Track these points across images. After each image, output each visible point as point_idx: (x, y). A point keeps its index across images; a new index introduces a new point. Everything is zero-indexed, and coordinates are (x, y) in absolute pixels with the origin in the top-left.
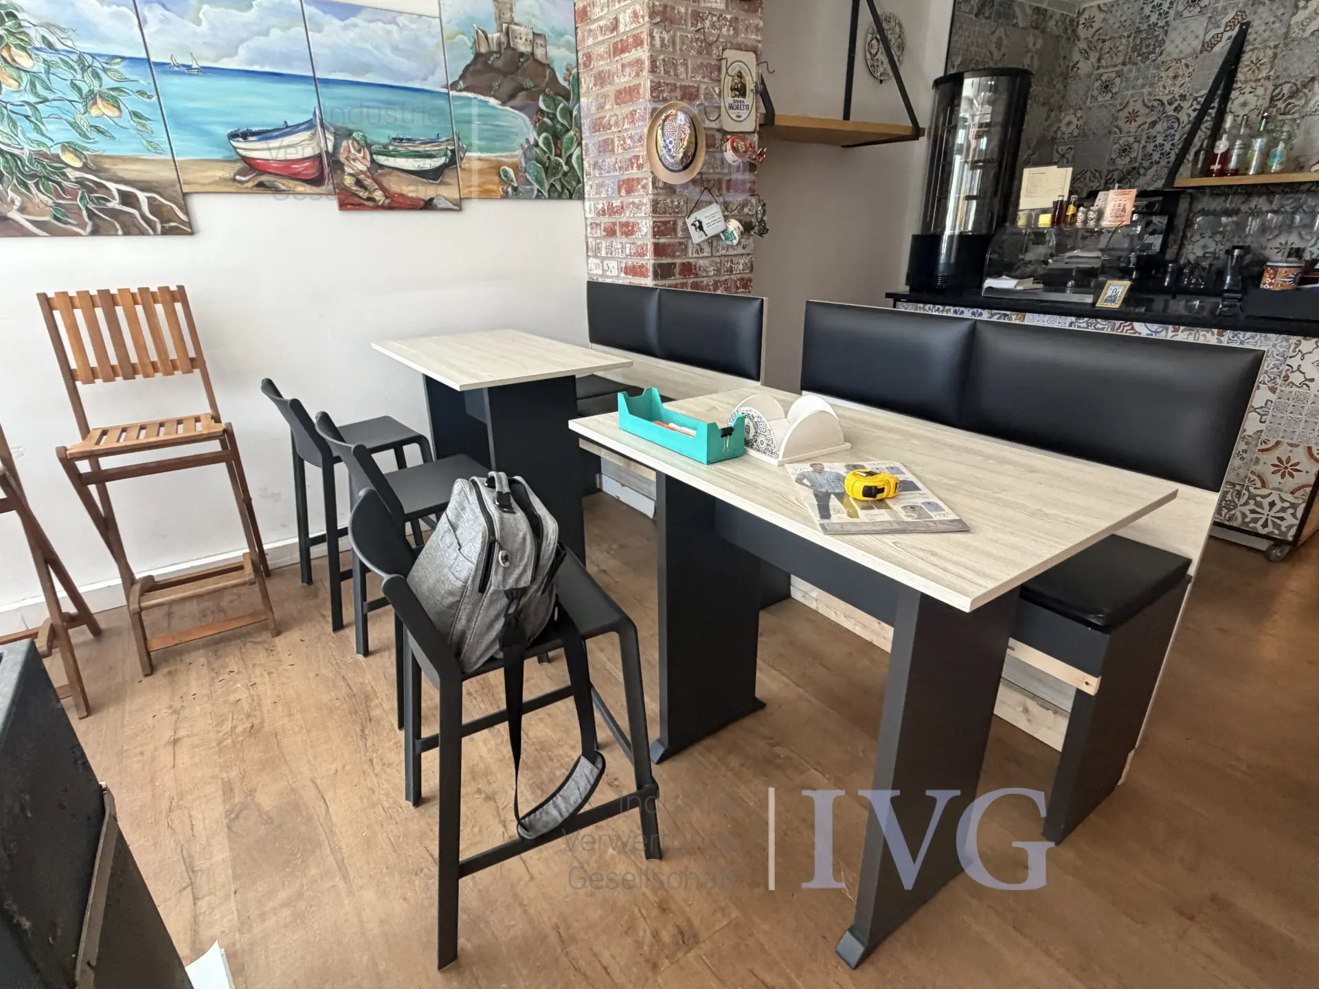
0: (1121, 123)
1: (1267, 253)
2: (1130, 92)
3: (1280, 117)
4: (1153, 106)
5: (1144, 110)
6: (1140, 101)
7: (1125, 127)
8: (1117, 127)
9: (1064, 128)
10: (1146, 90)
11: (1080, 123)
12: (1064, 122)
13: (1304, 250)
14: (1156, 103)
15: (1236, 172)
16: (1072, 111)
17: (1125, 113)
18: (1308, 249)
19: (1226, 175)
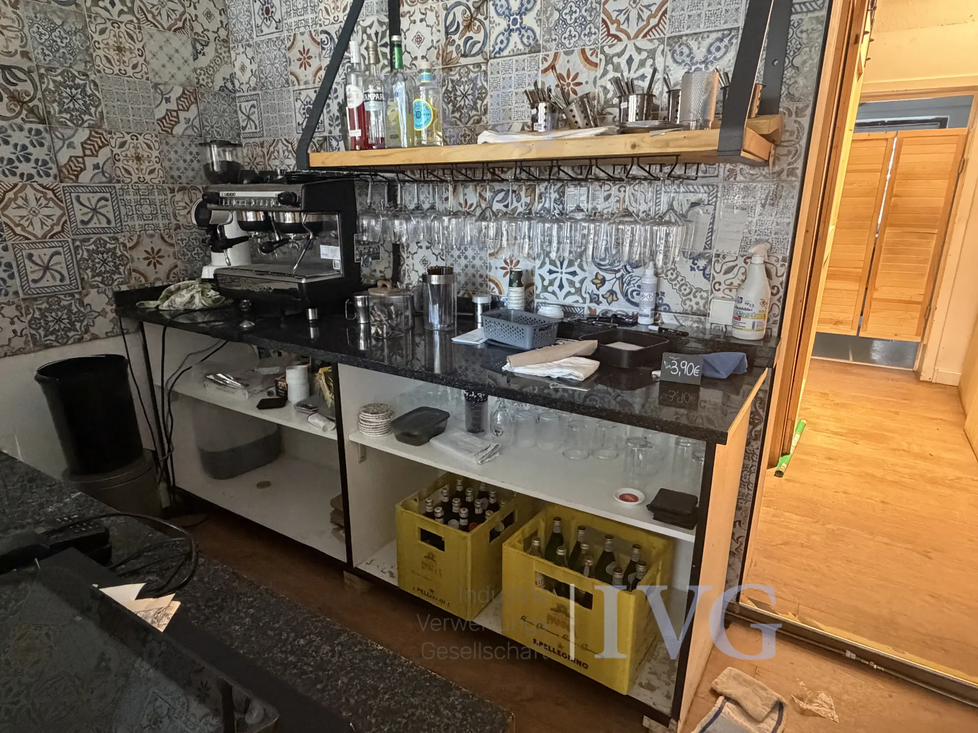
0: (295, 67)
1: (492, 274)
2: (293, 20)
3: (463, 61)
4: (322, 42)
5: (314, 50)
6: (307, 35)
7: (301, 72)
8: (292, 74)
9: (239, 73)
10: (310, 16)
11: (254, 67)
12: (238, 65)
13: (532, 273)
14: (324, 36)
15: (381, 144)
16: (241, 50)
17: (294, 54)
18: (537, 272)
19: (370, 147)
